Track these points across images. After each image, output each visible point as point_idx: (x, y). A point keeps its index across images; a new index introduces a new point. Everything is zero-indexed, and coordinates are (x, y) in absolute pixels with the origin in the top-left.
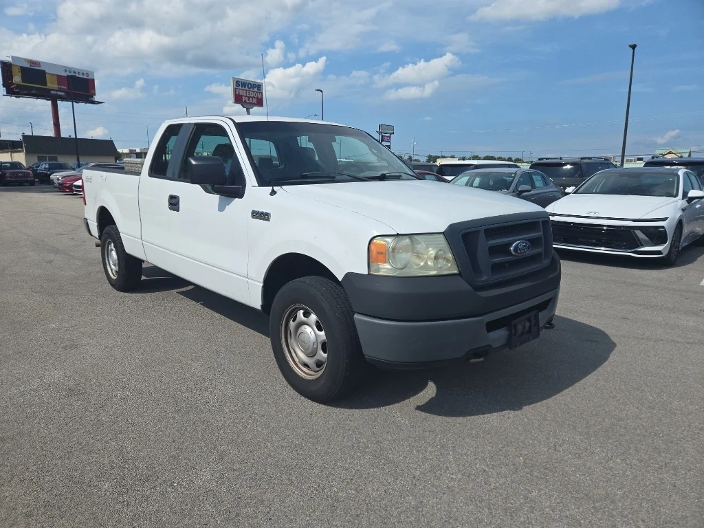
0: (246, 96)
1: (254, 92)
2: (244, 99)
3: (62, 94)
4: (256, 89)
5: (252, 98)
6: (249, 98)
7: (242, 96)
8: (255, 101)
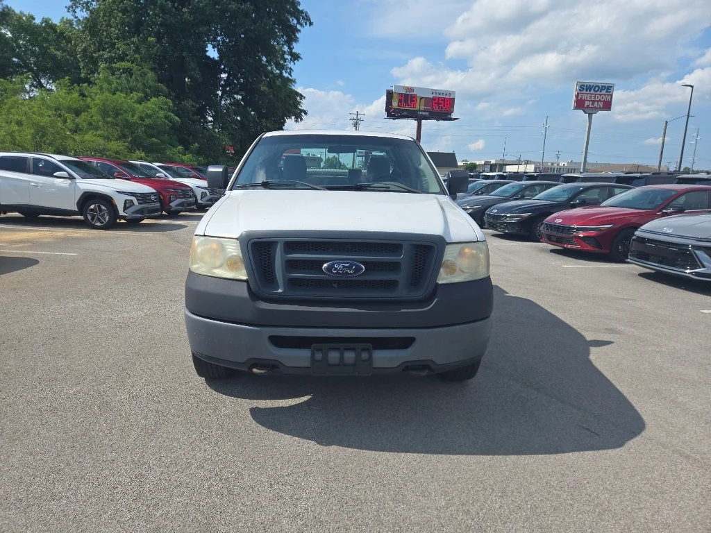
0: (589, 101)
1: (600, 95)
2: (587, 104)
3: (427, 113)
4: (604, 92)
5: (598, 101)
6: (593, 102)
7: (585, 101)
8: (601, 104)
